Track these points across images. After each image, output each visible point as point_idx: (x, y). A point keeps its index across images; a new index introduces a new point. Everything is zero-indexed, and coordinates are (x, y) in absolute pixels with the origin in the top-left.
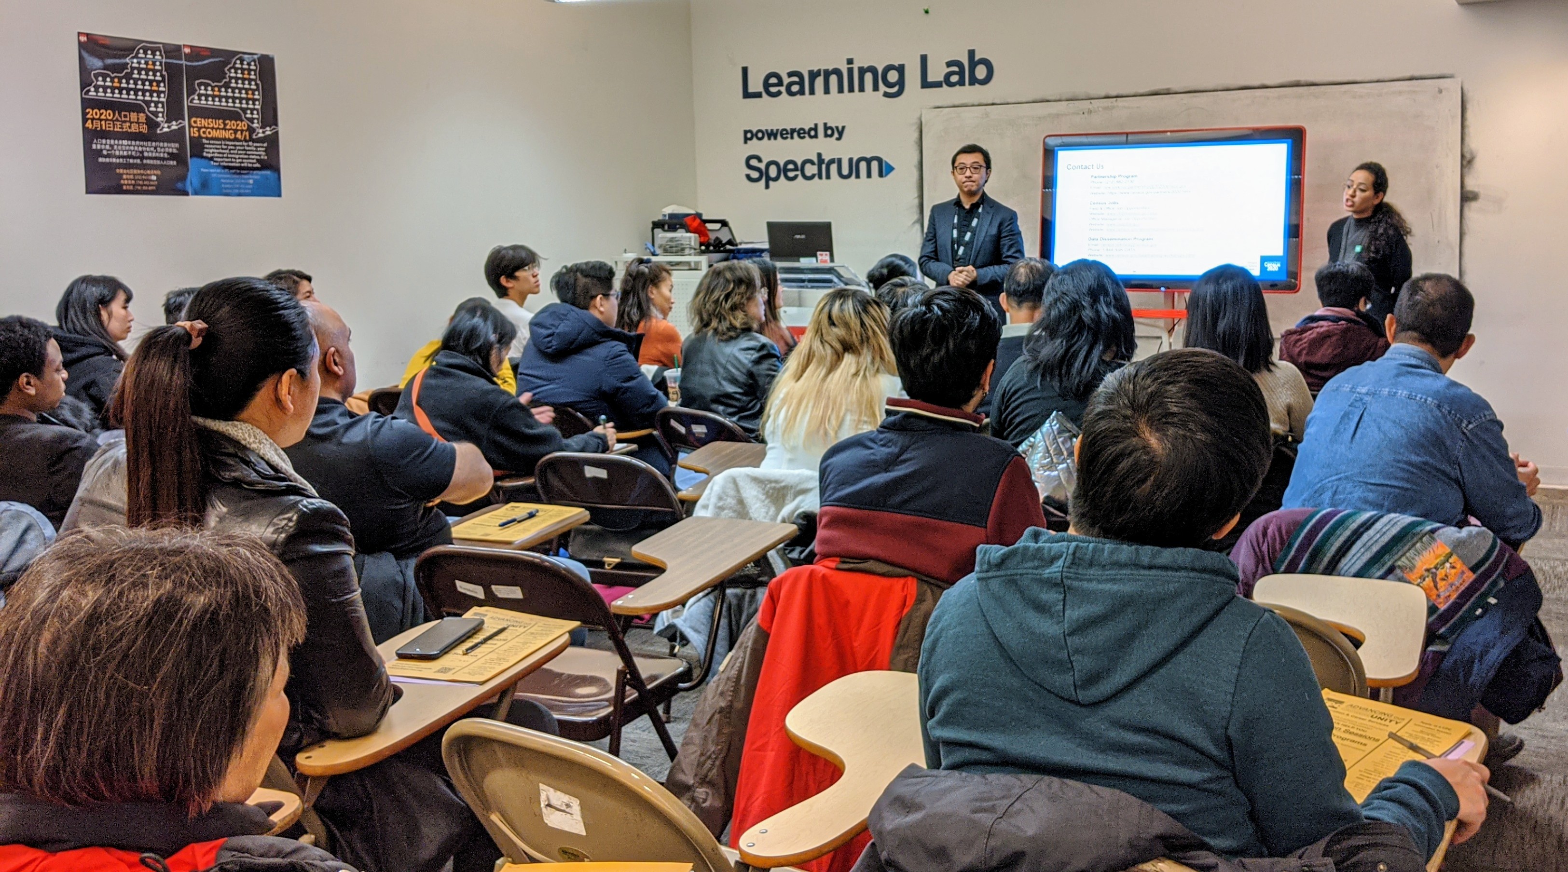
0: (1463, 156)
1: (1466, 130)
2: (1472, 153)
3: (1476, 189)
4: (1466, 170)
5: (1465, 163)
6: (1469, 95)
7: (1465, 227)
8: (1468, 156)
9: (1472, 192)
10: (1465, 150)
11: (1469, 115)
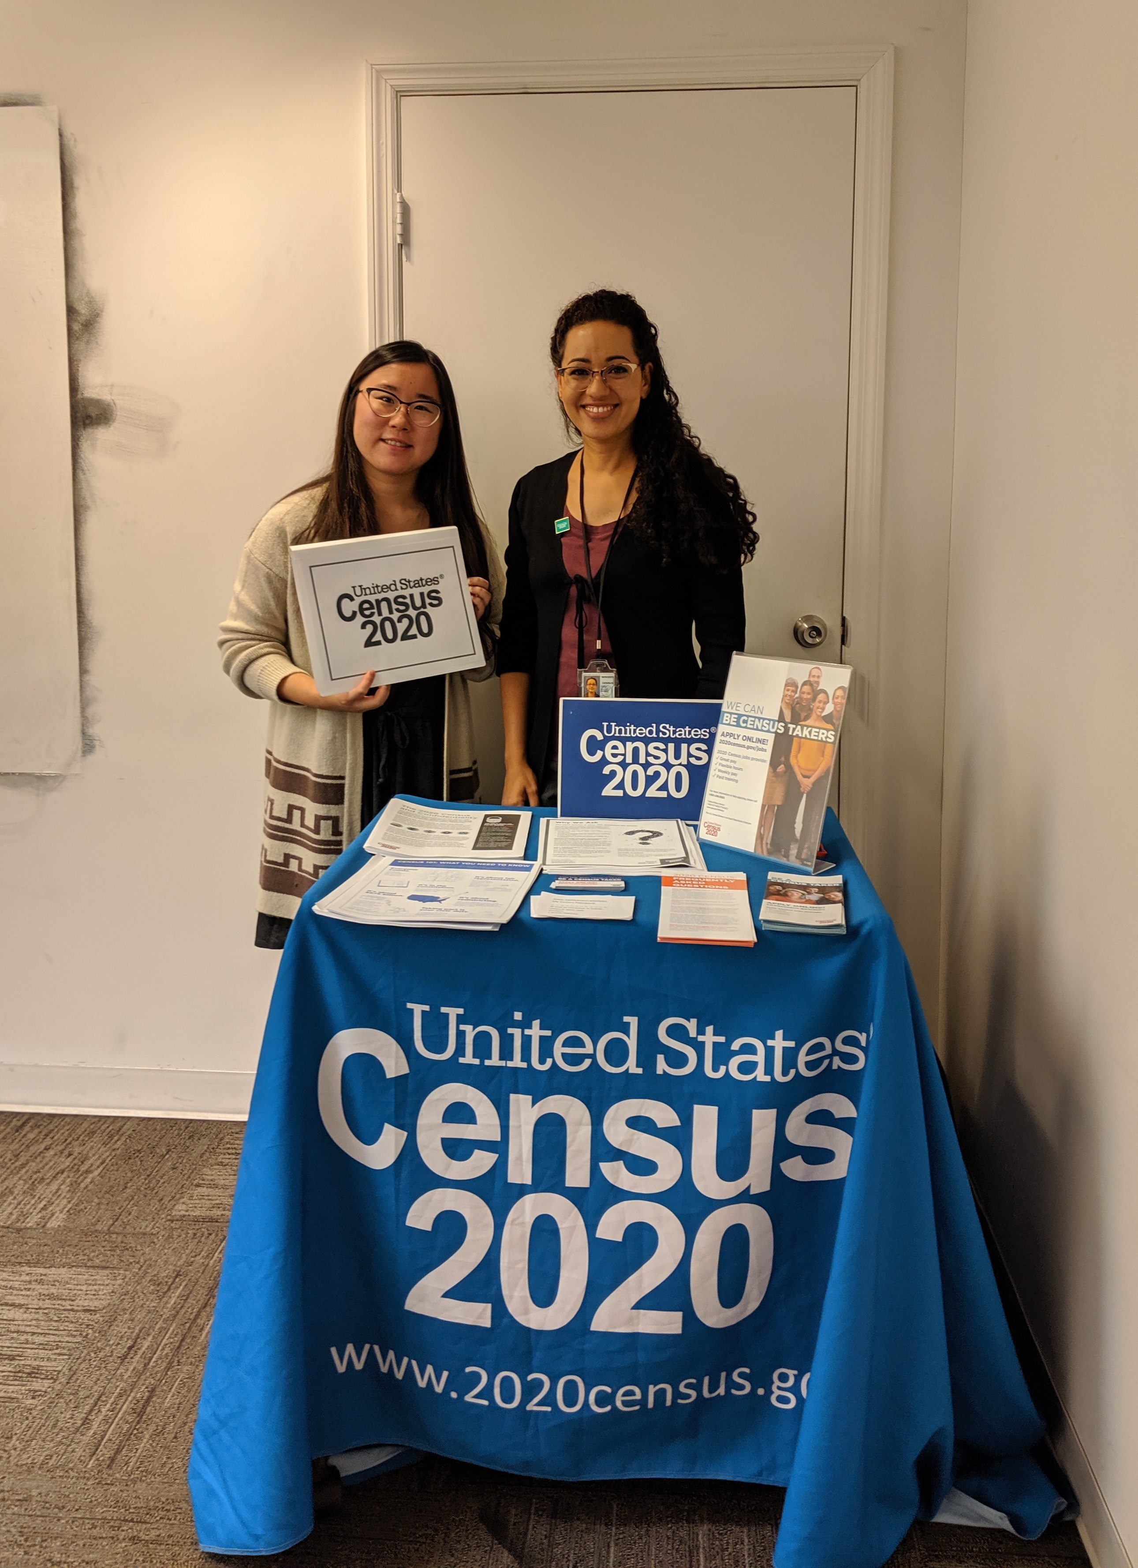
0: (71, 311)
1: (75, 243)
2: (91, 302)
3: (105, 396)
4: (80, 346)
5: (76, 327)
6: (79, 150)
7: (85, 493)
8: (83, 309)
9: (97, 403)
10: (76, 295)
11: (81, 202)
